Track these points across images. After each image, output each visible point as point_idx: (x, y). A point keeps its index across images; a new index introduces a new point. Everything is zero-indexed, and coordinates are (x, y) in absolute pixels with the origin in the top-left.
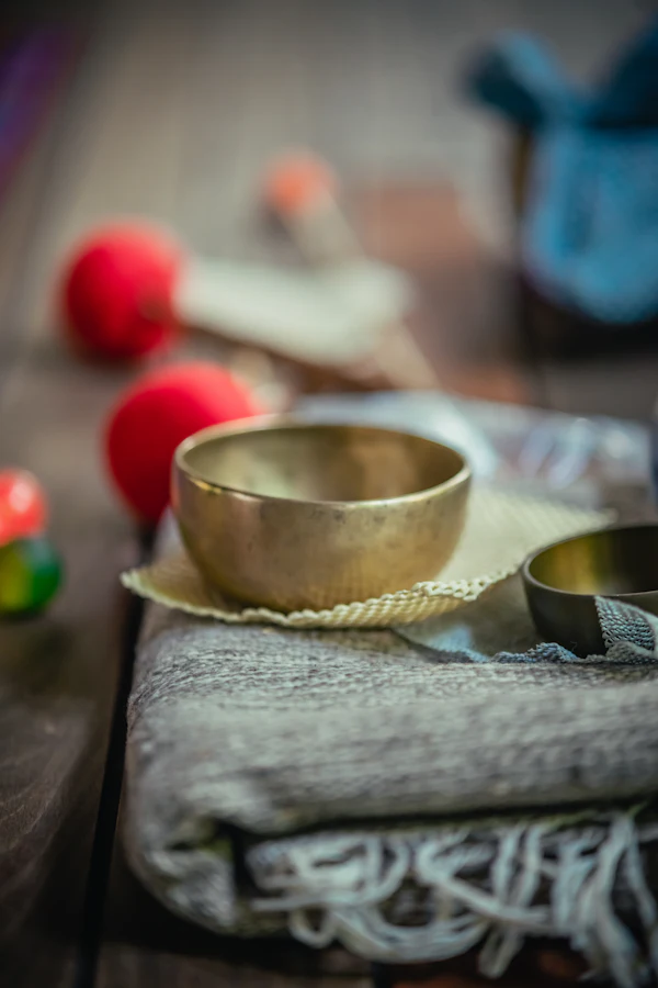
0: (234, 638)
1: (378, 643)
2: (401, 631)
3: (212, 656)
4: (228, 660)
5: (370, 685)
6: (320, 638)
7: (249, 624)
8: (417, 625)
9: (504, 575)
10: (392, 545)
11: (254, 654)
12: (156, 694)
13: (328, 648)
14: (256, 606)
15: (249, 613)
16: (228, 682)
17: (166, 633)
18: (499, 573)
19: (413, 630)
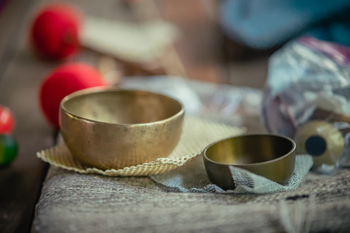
0: (81, 180)
1: (142, 183)
2: (153, 178)
3: (71, 188)
4: (78, 190)
5: (134, 202)
6: (118, 180)
7: (89, 174)
8: (160, 175)
9: (195, 155)
10: (149, 142)
11: (89, 187)
12: (45, 204)
13: (121, 185)
14: (92, 167)
15: (89, 170)
16: (75, 200)
17: (55, 177)
18: (193, 155)
19: (158, 177)
